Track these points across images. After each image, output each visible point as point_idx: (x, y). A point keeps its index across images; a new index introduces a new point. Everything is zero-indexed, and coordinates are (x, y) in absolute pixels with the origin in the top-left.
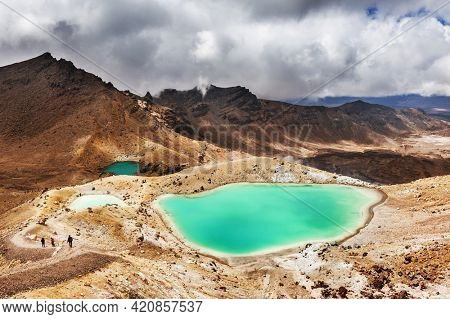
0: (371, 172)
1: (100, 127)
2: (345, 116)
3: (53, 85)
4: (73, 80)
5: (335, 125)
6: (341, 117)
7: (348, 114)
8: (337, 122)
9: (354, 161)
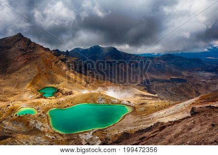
0: (172, 89)
1: (40, 71)
2: (162, 61)
3: (21, 50)
4: (30, 48)
5: (157, 66)
6: (161, 62)
7: (164, 60)
8: (158, 64)
9: (164, 84)
